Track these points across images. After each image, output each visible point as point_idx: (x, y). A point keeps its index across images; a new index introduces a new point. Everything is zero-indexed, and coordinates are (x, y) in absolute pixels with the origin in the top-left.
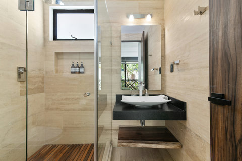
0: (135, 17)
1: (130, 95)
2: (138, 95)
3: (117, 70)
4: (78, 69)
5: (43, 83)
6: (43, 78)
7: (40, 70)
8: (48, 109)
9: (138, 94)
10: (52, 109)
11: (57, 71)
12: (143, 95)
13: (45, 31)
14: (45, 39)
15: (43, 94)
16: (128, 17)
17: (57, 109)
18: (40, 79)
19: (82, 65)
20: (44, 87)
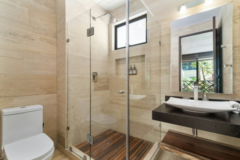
0: (188, 7)
1: (181, 98)
2: (192, 99)
3: (166, 70)
4: (132, 71)
5: (108, 83)
6: (108, 79)
7: (106, 74)
8: (111, 103)
9: (192, 97)
10: (114, 103)
11: (117, 74)
12: (200, 99)
13: (109, 45)
14: (110, 50)
15: (108, 91)
16: (179, 10)
17: (117, 103)
18: (106, 80)
19: (135, 67)
20: (109, 86)
